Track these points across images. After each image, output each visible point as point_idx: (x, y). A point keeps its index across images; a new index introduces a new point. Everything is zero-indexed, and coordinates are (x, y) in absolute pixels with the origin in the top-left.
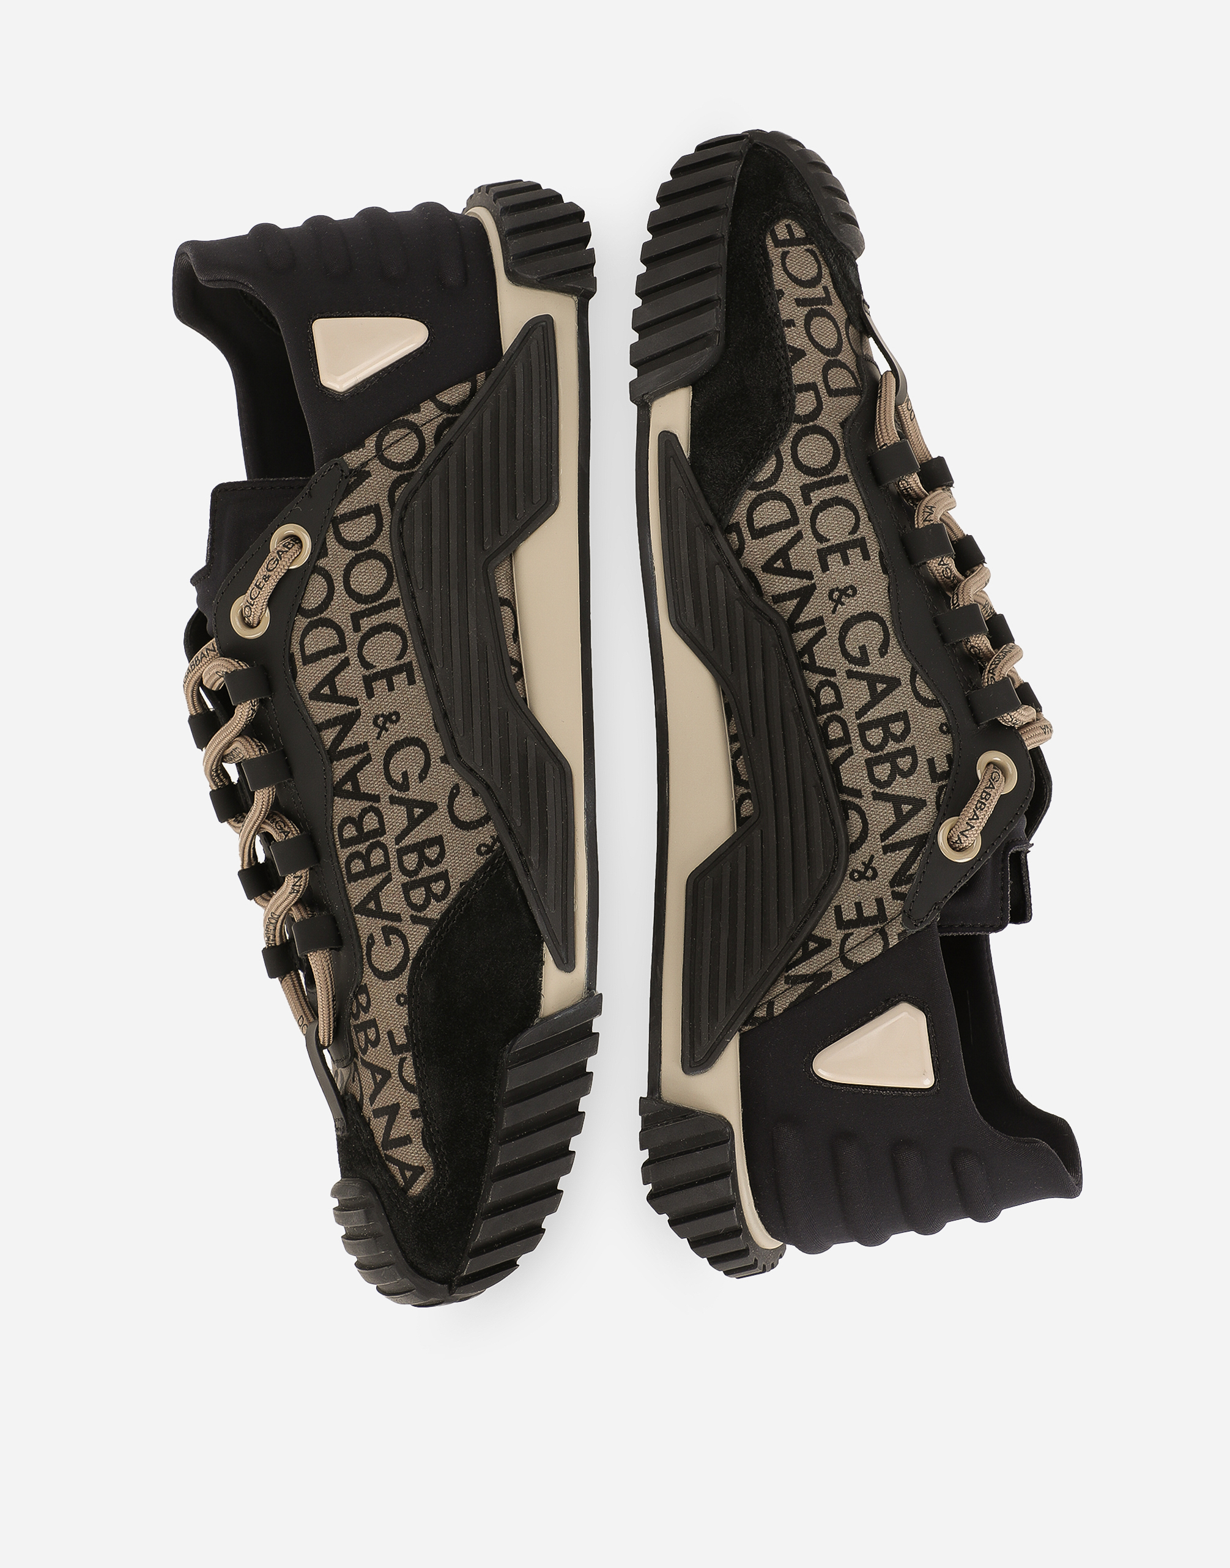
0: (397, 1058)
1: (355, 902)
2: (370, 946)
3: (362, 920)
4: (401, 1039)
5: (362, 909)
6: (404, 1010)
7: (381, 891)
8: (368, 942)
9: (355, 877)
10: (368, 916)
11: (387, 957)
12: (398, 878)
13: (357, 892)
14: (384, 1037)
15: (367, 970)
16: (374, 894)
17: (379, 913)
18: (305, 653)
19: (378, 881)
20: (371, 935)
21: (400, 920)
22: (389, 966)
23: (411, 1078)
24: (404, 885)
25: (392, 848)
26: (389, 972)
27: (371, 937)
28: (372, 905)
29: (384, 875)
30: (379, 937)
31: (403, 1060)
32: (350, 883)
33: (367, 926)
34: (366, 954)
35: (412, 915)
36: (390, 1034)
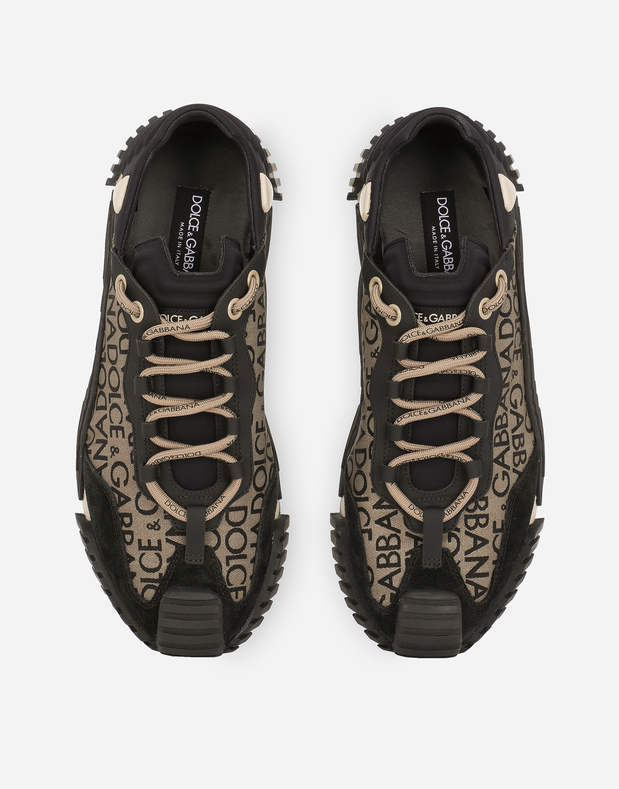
0: (494, 535)
1: (495, 457)
2: (495, 479)
3: (495, 466)
4: (499, 526)
5: (496, 460)
6: (504, 512)
7: (505, 454)
8: (495, 477)
9: (497, 445)
10: (498, 465)
11: (501, 485)
12: (512, 450)
13: (497, 451)
14: (491, 524)
15: (491, 490)
16: (502, 455)
17: (502, 464)
18: (501, 333)
19: (504, 449)
20: (498, 474)
21: (509, 469)
22: (501, 490)
23: (498, 546)
24: (514, 453)
25: (510, 435)
26: (501, 493)
27: (497, 475)
28: (500, 460)
29: (507, 446)
30: (500, 476)
31: (497, 536)
32: (495, 447)
33: (497, 469)
34: (493, 482)
35: (513, 468)
36: (495, 523)
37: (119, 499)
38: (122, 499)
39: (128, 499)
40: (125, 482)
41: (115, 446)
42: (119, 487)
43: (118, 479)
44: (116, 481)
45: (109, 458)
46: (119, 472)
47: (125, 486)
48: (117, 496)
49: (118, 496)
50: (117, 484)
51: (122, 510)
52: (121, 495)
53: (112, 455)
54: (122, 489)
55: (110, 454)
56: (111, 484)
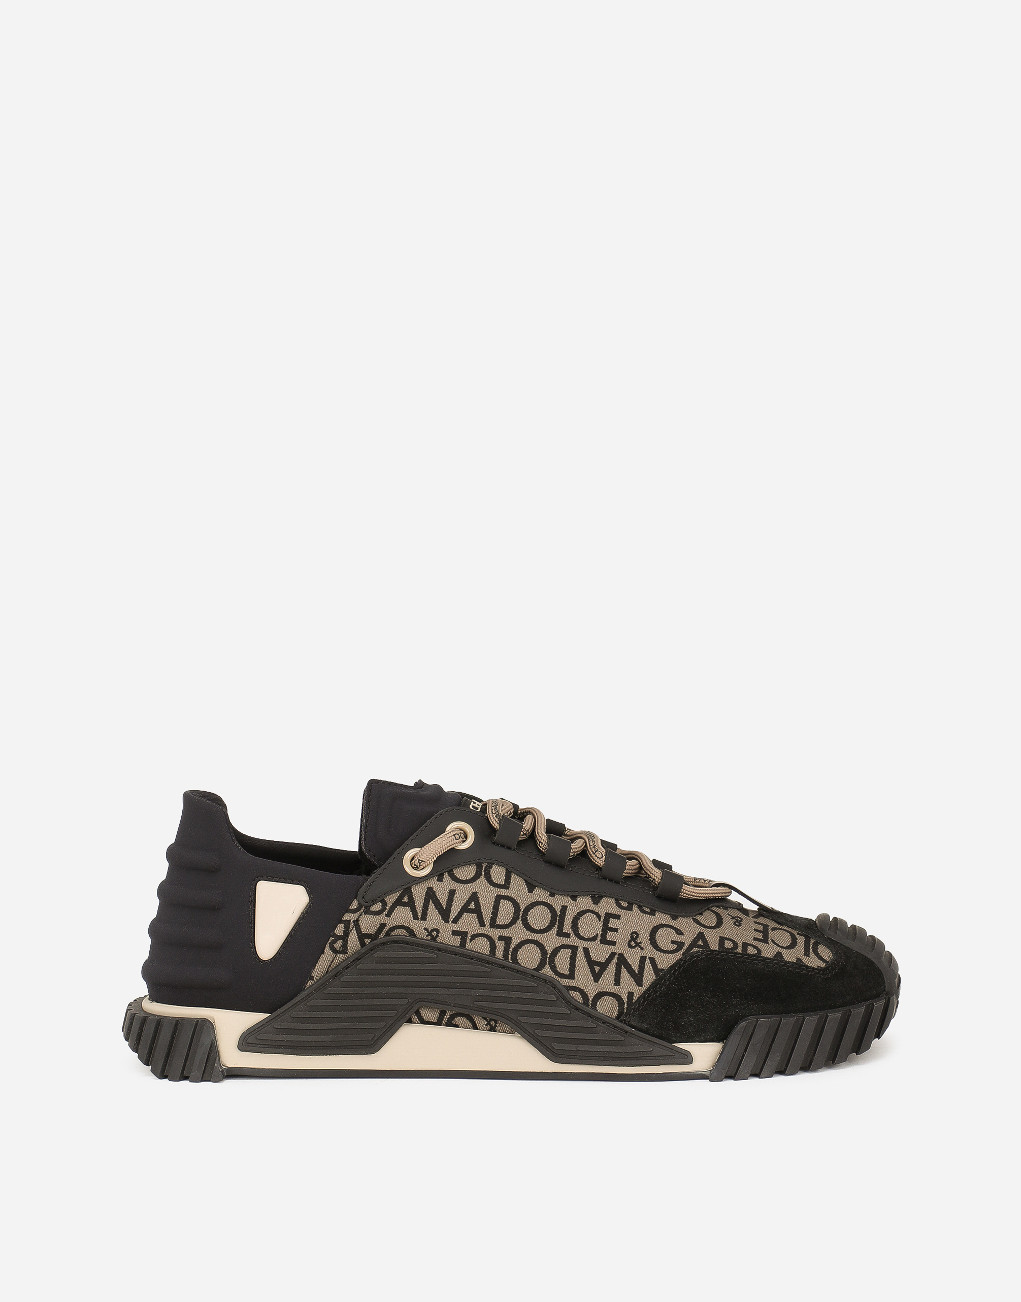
37: (699, 946)
38: (700, 943)
39: (701, 936)
40: (678, 933)
41: (628, 938)
42: (683, 944)
43: (673, 942)
44: (675, 946)
45: (643, 954)
46: (665, 938)
47: (683, 935)
48: (695, 949)
49: (696, 947)
50: (680, 945)
51: (714, 946)
52: (694, 944)
53: (640, 947)
54: (687, 939)
55: (638, 949)
56: (679, 955)
